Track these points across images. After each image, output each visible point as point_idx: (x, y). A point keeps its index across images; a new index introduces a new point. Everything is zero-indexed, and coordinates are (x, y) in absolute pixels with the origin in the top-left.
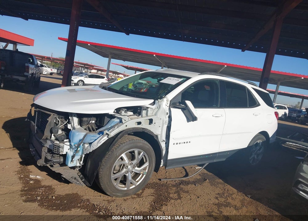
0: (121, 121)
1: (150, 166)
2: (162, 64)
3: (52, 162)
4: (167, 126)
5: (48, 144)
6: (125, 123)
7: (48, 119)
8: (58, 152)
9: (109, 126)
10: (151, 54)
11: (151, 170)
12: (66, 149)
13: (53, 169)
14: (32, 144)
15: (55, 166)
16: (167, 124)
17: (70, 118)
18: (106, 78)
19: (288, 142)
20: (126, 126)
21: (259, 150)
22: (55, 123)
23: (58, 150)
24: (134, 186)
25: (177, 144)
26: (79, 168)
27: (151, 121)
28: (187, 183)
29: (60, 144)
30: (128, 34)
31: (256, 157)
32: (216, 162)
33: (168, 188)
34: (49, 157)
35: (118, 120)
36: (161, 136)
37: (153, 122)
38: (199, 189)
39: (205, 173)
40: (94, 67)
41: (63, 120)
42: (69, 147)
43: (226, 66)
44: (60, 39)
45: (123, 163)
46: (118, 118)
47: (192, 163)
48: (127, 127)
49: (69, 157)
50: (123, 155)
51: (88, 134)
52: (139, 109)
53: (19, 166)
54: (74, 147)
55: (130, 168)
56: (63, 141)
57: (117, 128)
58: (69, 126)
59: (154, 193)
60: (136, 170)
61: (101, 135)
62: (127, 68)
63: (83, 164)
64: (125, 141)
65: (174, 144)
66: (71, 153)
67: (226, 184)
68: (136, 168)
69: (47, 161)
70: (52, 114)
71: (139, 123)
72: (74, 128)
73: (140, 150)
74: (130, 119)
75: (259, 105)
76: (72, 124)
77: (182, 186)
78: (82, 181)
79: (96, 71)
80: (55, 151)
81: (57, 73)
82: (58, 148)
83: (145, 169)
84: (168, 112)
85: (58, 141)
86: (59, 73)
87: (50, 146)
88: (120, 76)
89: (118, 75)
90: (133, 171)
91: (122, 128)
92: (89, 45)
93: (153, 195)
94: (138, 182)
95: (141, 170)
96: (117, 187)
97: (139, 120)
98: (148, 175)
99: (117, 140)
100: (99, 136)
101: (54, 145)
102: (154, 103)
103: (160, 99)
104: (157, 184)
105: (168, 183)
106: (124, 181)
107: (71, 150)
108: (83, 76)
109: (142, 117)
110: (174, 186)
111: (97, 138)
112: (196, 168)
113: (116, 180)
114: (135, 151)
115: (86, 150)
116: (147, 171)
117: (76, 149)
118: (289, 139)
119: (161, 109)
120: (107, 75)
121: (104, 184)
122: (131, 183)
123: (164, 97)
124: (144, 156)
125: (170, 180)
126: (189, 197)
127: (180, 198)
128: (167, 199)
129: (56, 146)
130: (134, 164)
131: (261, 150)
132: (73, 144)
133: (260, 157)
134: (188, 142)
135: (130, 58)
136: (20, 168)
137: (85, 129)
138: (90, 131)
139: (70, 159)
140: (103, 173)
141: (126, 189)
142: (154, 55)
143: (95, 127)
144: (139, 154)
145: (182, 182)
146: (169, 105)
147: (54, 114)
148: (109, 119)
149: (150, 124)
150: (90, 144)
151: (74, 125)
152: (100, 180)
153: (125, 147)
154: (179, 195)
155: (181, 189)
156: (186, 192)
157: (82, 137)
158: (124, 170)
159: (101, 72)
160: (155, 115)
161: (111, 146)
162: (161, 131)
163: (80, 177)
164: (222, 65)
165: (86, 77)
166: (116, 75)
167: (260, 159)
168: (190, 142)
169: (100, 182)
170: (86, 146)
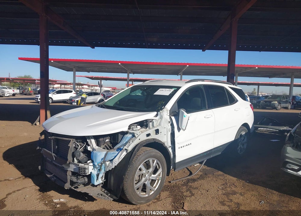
0: (134, 136)
1: (163, 171)
2: (127, 71)
3: (78, 183)
4: (170, 133)
5: (72, 168)
6: (138, 137)
7: (69, 145)
8: (84, 174)
9: (124, 142)
10: (116, 63)
11: (165, 175)
12: (90, 169)
13: (78, 190)
14: (46, 170)
15: (80, 187)
16: (171, 131)
17: (88, 140)
18: (74, 92)
19: (259, 128)
20: (139, 139)
21: (244, 140)
22: (75, 147)
23: (84, 172)
24: (153, 192)
25: (181, 147)
26: (102, 185)
27: (157, 131)
28: (194, 180)
29: (85, 166)
30: (93, 47)
31: (242, 147)
32: (212, 157)
33: (179, 188)
34: (74, 179)
35: (131, 135)
36: (167, 143)
37: (160, 132)
38: (205, 183)
39: (204, 169)
40: (57, 82)
41: (81, 143)
42: (92, 167)
43: (188, 66)
44: (20, 59)
45: (141, 172)
46: (131, 133)
47: (194, 163)
48: (141, 140)
49: (94, 176)
50: (141, 166)
51: (109, 152)
52: (145, 123)
53: (38, 193)
54: (97, 166)
55: (148, 176)
56: (86, 162)
57: (132, 143)
58: (89, 148)
59: (169, 195)
60: (153, 177)
61: (119, 151)
62: (92, 78)
63: (105, 180)
64: (140, 153)
65: (179, 148)
66: (95, 172)
67: (225, 175)
68: (153, 175)
69: (72, 183)
70: (71, 139)
71: (148, 135)
72: (94, 149)
73: (154, 159)
74: (140, 133)
75: (237, 101)
76: (91, 146)
77: (190, 184)
78: (109, 196)
79: (59, 85)
80: (82, 173)
81: (20, 93)
82: (84, 170)
83: (159, 175)
84: (169, 120)
85: (82, 163)
86: (22, 92)
87: (74, 169)
88: (84, 86)
89: (82, 87)
90: (150, 179)
91: (136, 142)
92: (52, 61)
93: (170, 197)
94: (155, 187)
95: (157, 177)
96: (140, 196)
97: (148, 133)
98: (162, 179)
99: (135, 154)
100: (118, 152)
101: (80, 168)
102: (157, 115)
103: (161, 110)
104: (168, 186)
105: (177, 183)
106: (144, 188)
107: (94, 170)
108: (51, 93)
109: (150, 129)
110: (183, 185)
111: (116, 154)
112: (195, 166)
113: (138, 189)
114: (150, 160)
115: (108, 167)
116: (161, 176)
117: (99, 168)
118: (259, 125)
119: (163, 120)
120: (74, 89)
121: (129, 195)
122: (150, 190)
123: (164, 108)
124: (158, 163)
125: (178, 180)
126: (200, 192)
127: (193, 195)
128: (183, 197)
129: (82, 168)
130: (150, 172)
131: (245, 140)
132: (96, 164)
133: (245, 146)
134: (190, 144)
135: (97, 69)
136: (39, 195)
137: (104, 148)
138: (108, 149)
139: (96, 178)
140: (127, 184)
141: (147, 195)
142: (120, 64)
143: (111, 145)
144: (153, 162)
145: (188, 181)
146: (169, 114)
147: (73, 139)
148: (123, 136)
149: (156, 134)
150: (111, 161)
151: (93, 146)
152: (126, 191)
153: (142, 159)
154: (191, 192)
155: (191, 187)
156: (196, 189)
157: (103, 156)
158: (143, 179)
159: (64, 86)
160: (160, 125)
161: (130, 160)
162: (166, 138)
163: (104, 192)
164: (184, 65)
165: (54, 94)
166: (80, 86)
167: (245, 147)
168: (191, 144)
169: (125, 193)
170: (108, 163)
